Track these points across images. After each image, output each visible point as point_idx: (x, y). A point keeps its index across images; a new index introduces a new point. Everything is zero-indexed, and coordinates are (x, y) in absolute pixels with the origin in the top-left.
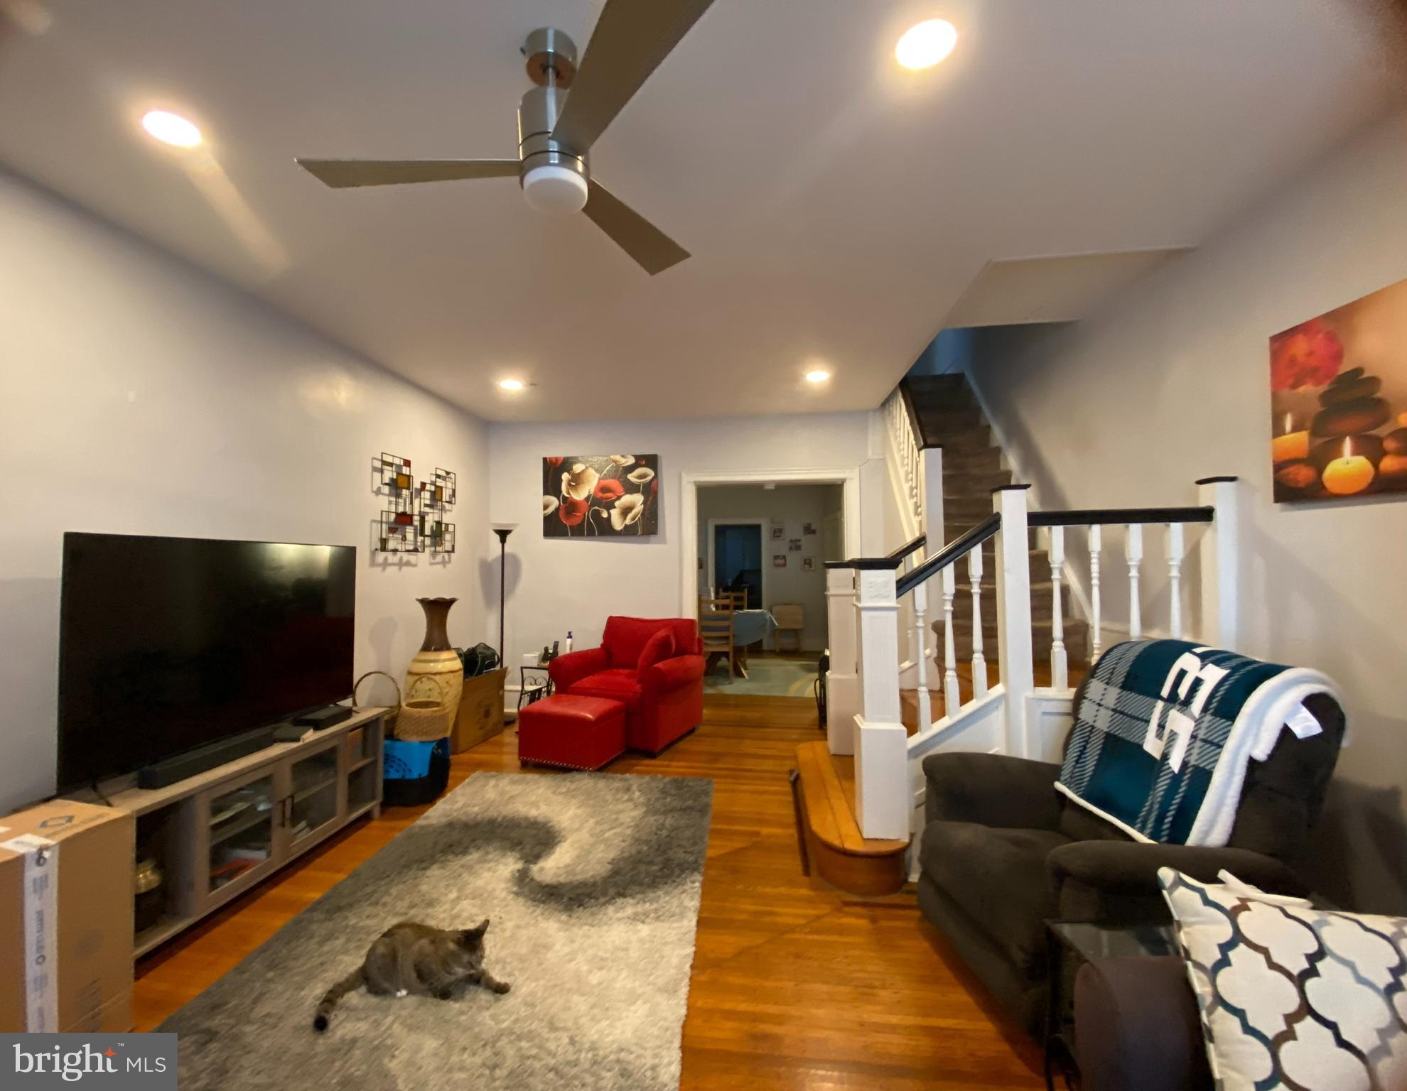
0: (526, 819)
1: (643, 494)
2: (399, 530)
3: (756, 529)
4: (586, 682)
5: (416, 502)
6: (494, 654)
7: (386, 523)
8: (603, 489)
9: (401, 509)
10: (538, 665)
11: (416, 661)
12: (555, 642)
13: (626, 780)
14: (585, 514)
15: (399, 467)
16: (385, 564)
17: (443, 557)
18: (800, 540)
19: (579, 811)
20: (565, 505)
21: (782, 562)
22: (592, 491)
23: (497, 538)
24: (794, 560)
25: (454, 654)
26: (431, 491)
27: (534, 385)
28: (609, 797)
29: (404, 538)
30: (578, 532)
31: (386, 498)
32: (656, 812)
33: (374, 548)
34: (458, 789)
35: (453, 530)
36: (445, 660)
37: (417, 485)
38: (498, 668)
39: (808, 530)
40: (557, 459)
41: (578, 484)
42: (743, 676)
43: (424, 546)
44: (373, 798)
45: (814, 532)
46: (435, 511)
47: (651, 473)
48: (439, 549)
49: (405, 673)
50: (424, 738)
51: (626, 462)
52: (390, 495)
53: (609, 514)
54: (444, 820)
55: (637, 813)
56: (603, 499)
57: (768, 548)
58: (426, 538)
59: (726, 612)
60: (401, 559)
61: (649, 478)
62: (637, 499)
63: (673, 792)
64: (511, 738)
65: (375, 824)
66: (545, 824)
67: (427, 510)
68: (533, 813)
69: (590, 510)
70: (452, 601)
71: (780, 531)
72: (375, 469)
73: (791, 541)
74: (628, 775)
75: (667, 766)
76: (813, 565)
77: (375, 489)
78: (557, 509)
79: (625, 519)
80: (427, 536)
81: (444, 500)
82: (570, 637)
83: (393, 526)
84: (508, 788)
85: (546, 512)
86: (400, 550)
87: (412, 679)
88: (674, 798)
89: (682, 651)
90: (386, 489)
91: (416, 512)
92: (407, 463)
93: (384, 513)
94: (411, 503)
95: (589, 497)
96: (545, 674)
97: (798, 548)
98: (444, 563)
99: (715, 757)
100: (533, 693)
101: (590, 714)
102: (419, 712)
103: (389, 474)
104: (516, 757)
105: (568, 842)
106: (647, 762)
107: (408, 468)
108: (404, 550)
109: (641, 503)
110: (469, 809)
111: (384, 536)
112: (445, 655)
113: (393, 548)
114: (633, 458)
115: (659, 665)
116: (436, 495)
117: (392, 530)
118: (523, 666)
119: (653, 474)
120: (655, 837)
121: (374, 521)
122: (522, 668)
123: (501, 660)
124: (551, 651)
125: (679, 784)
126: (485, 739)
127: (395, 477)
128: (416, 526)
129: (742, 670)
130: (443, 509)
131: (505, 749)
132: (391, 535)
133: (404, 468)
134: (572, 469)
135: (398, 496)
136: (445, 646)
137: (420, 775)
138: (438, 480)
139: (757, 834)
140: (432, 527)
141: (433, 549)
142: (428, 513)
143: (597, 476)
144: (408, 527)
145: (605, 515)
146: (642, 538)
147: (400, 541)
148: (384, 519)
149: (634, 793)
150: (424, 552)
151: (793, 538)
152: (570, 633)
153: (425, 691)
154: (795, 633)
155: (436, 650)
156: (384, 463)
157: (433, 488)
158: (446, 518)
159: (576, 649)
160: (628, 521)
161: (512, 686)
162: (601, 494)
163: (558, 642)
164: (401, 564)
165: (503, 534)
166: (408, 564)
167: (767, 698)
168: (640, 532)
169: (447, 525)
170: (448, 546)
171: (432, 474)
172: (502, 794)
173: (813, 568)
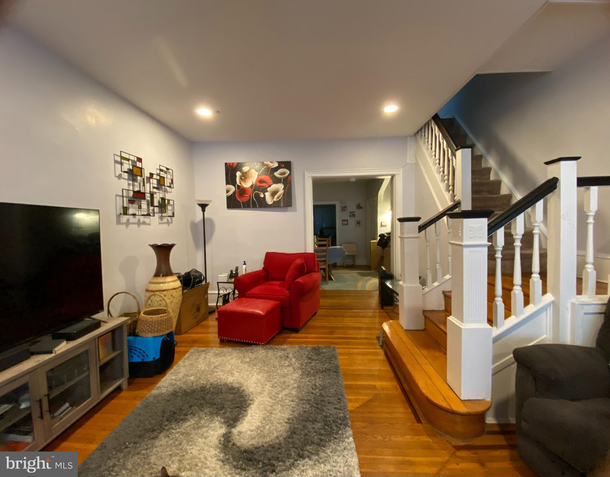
0: (226, 384)
1: (283, 184)
2: (136, 202)
3: (334, 207)
4: (256, 290)
5: (147, 185)
6: (201, 275)
7: (126, 197)
8: (261, 181)
9: (137, 189)
10: (227, 281)
11: (151, 283)
12: (236, 267)
13: (285, 350)
14: (250, 196)
15: (133, 161)
16: (128, 223)
17: (168, 220)
18: (354, 212)
19: (259, 377)
20: (239, 190)
21: (346, 223)
22: (254, 182)
23: (200, 209)
24: (352, 222)
25: (175, 278)
26: (157, 180)
27: (219, 112)
28: (277, 363)
29: (140, 207)
30: (247, 205)
31: (126, 182)
32: (309, 374)
33: (118, 213)
34: (181, 363)
35: (173, 204)
36: (169, 282)
37: (147, 174)
38: (204, 283)
39: (359, 207)
40: (233, 164)
41: (245, 178)
42: (332, 280)
43: (154, 213)
44: (122, 376)
45: (361, 208)
46: (160, 192)
47: (288, 172)
48: (164, 215)
49: (145, 290)
50: (156, 334)
51: (273, 166)
52: (129, 179)
53: (265, 195)
54: (171, 389)
55: (296, 376)
56: (260, 186)
57: (339, 216)
58: (155, 208)
59: (324, 248)
60: (139, 220)
61: (287, 175)
62: (280, 187)
63: (315, 358)
64: (213, 322)
65: (123, 394)
66: (238, 389)
67: (155, 190)
68: (230, 379)
69: (253, 193)
70: (172, 246)
71: (345, 207)
72: (116, 162)
73: (351, 212)
74: (285, 346)
75: (306, 338)
76: (361, 224)
77: (117, 175)
78: (234, 193)
79: (274, 198)
80: (156, 206)
81: (166, 185)
82: (245, 264)
83: (131, 199)
84: (212, 360)
85: (228, 194)
86: (137, 214)
87: (148, 294)
88: (316, 362)
89: (310, 271)
90: (126, 176)
91: (148, 191)
92: (140, 160)
93: (124, 191)
94: (144, 185)
95: (252, 186)
96: (232, 286)
97: (354, 216)
98: (168, 223)
99: (332, 330)
100: (225, 295)
101: (261, 311)
102: (151, 318)
103: (127, 166)
104: (217, 335)
105: (256, 403)
106: (294, 335)
107: (140, 163)
108: (140, 214)
109: (282, 189)
110: (188, 378)
111: (125, 205)
112: (169, 279)
113: (132, 213)
114: (277, 163)
115: (299, 280)
116: (161, 183)
117: (131, 201)
118: (219, 281)
119: (289, 172)
120: (313, 396)
121: (117, 195)
122: (218, 283)
123: (205, 278)
124: (234, 272)
125: (317, 351)
126: (198, 323)
127: (131, 168)
128: (149, 200)
129: (332, 276)
130: (166, 191)
131: (210, 330)
132: (131, 205)
133: (138, 163)
134: (242, 170)
135: (134, 180)
136: (169, 273)
137: (154, 358)
138: (161, 173)
139: (374, 387)
140: (159, 201)
141: (160, 215)
142: (156, 193)
143: (257, 173)
144: (142, 201)
145: (262, 196)
146: (285, 208)
147: (138, 209)
148: (125, 195)
149: (291, 359)
150: (154, 216)
151: (351, 211)
152: (245, 262)
153: (156, 303)
154: (353, 257)
155: (163, 276)
156: (122, 158)
157: (158, 178)
158: (168, 197)
159: (249, 271)
160: (275, 199)
161: (212, 292)
162: (259, 184)
163: (238, 267)
164: (139, 223)
165: (203, 207)
166: (144, 223)
167: (348, 292)
168: (282, 204)
169: (169, 200)
170: (170, 213)
171: (157, 169)
172: (209, 365)
173: (361, 225)
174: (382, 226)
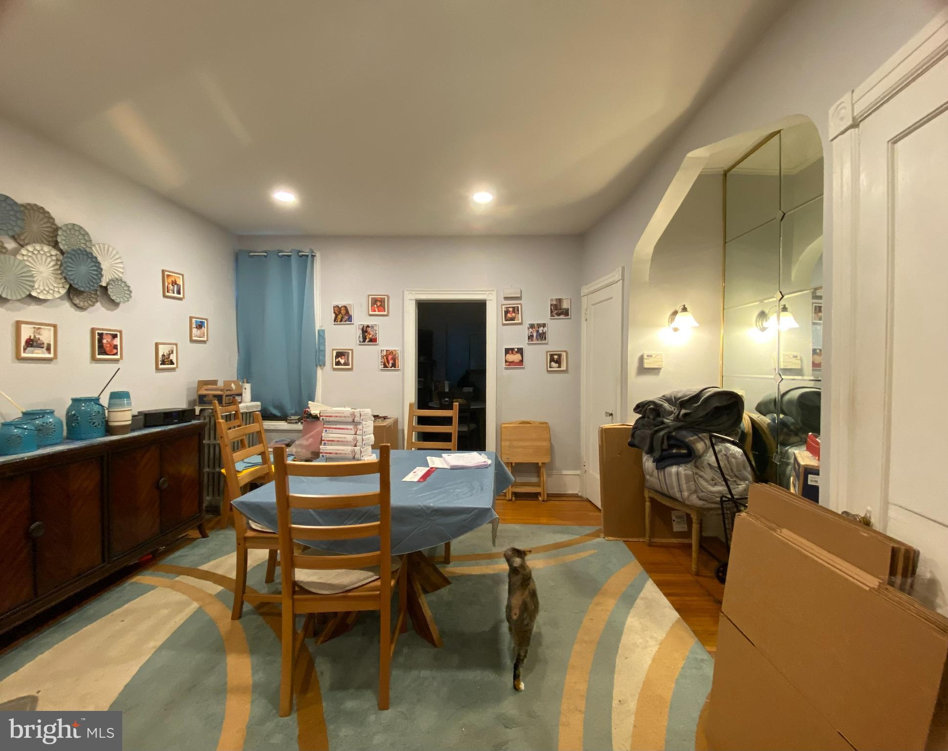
3: (481, 306)
18: (544, 325)
21: (516, 357)
24: (536, 355)
45: (566, 313)
57: (496, 336)
71: (515, 310)
73: (532, 326)
151: (535, 322)
173: (563, 368)
174: (642, 370)
